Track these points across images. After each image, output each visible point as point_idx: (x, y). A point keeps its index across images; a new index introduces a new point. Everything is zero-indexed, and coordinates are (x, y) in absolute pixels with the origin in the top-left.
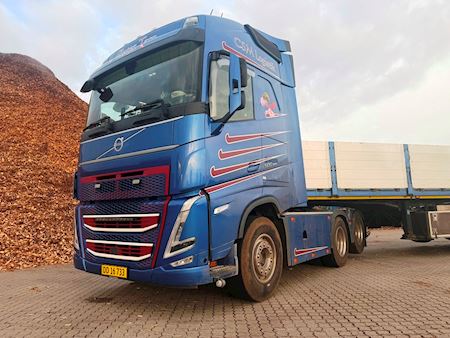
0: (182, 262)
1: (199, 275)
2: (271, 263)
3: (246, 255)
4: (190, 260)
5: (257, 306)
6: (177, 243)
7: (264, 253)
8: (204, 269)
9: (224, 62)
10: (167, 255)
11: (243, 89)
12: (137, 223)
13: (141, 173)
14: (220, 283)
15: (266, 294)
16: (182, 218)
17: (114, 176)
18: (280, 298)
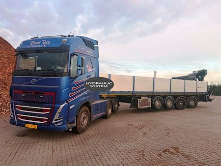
0: (59, 124)
1: (64, 128)
2: (86, 121)
3: (78, 120)
4: (61, 123)
5: (80, 135)
6: (57, 118)
7: (84, 118)
8: (66, 126)
9: (75, 57)
10: (54, 122)
11: (82, 68)
12: (42, 111)
13: (44, 93)
14: (70, 130)
15: (84, 131)
16: (60, 110)
17: (31, 93)
18: (88, 132)
